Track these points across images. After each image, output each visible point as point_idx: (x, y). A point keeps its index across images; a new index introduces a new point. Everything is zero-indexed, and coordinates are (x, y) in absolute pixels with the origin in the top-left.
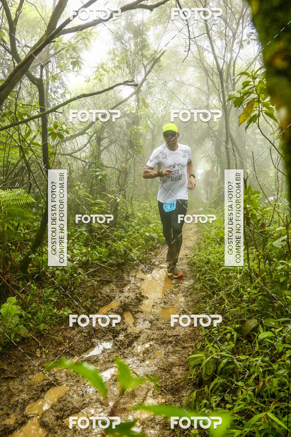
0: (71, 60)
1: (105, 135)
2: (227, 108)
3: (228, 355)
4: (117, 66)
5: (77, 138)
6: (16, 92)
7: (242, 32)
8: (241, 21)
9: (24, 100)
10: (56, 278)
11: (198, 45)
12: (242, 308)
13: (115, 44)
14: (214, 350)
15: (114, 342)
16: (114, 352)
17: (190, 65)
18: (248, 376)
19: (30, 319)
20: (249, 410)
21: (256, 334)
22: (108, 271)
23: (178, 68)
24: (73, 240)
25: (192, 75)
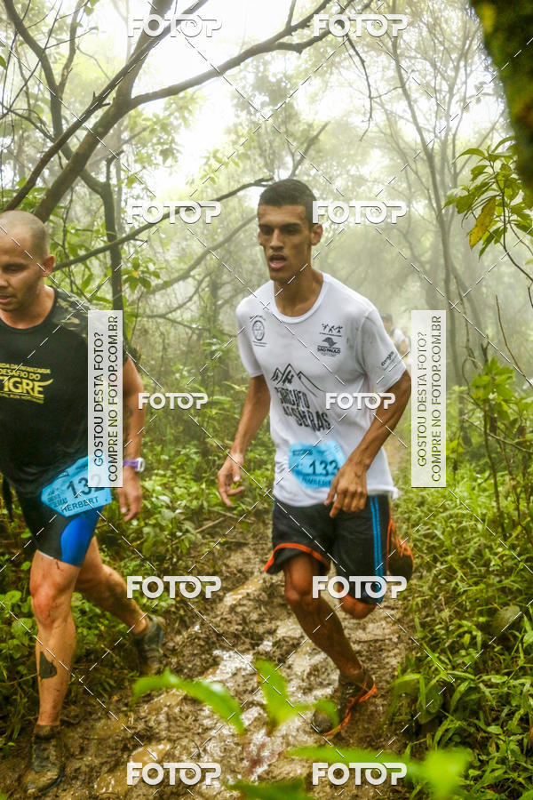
0: (160, 148)
1: (225, 277)
2: (445, 219)
3: (467, 675)
4: (243, 153)
5: (176, 286)
6: (65, 208)
7: (466, 83)
8: (462, 64)
9: (79, 222)
10: (145, 541)
11: (386, 110)
12: (489, 585)
13: (238, 116)
14: (441, 667)
15: (254, 654)
16: (254, 674)
17: (373, 146)
18: (507, 715)
19: (99, 616)
20: (514, 781)
21: (517, 634)
22: (238, 525)
23: (352, 152)
24: (173, 471)
25: (377, 164)
